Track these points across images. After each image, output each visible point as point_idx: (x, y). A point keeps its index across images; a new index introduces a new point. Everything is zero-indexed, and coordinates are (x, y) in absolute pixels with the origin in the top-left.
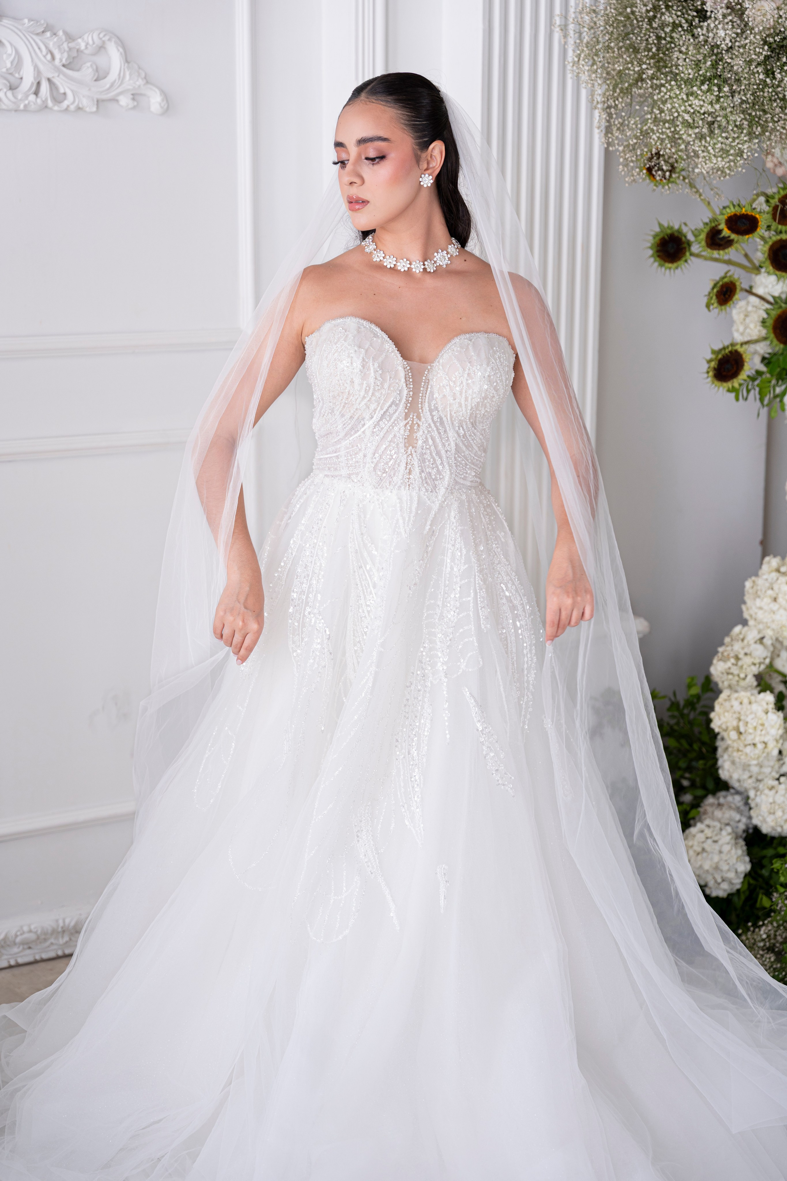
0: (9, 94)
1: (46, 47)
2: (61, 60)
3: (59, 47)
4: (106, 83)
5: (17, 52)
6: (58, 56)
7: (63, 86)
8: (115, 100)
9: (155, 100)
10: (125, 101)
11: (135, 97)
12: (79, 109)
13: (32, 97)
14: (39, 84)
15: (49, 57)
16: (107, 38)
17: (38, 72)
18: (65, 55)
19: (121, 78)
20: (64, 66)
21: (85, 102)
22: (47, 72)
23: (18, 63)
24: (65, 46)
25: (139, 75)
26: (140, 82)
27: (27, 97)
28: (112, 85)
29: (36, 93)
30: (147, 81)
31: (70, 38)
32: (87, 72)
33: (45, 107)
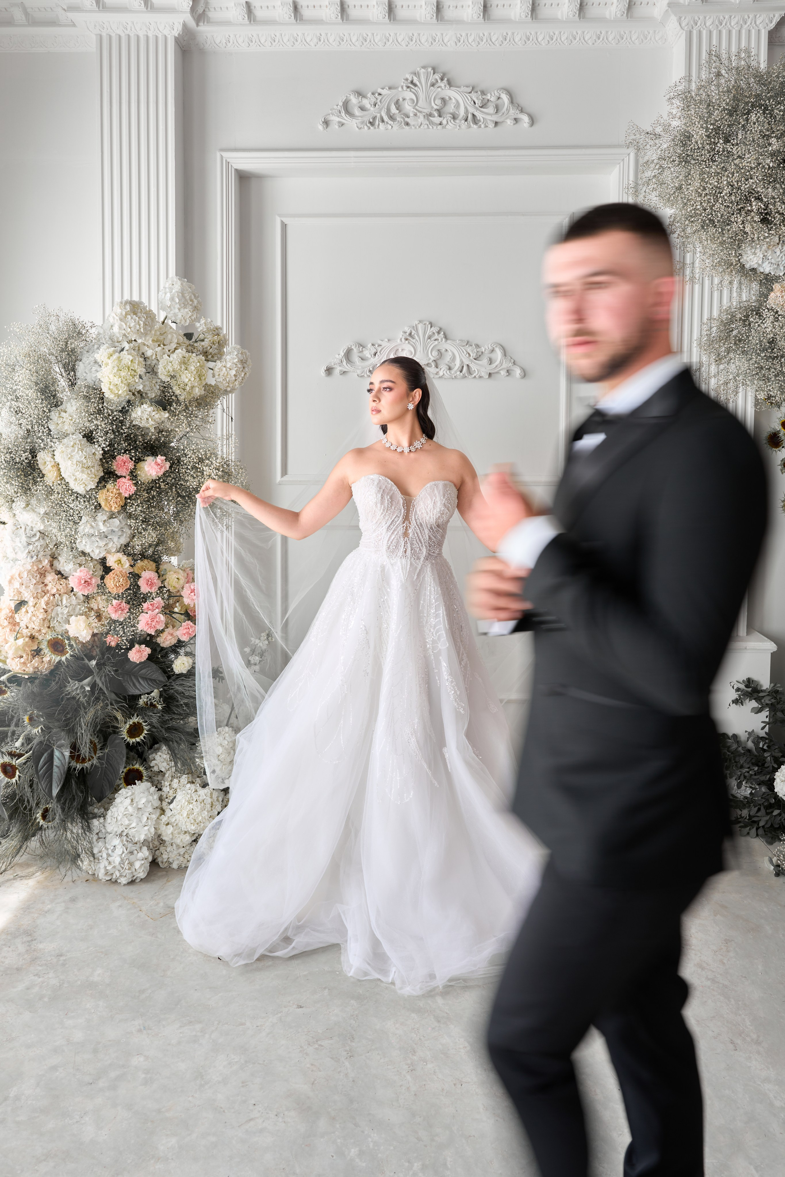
0: (448, 372)
1: (466, 351)
2: (473, 357)
3: (472, 351)
4: (494, 365)
5: (453, 354)
6: (471, 355)
7: (473, 367)
8: (498, 373)
9: (518, 372)
10: (503, 373)
11: (508, 371)
12: (480, 377)
13: (458, 373)
14: (463, 367)
15: (467, 355)
16: (494, 346)
17: (462, 362)
18: (475, 354)
19: (501, 363)
20: (475, 359)
21: (483, 374)
22: (466, 362)
23: (454, 358)
24: (475, 350)
25: (510, 361)
26: (510, 364)
27: (456, 372)
28: (497, 366)
29: (461, 372)
30: (514, 363)
31: (477, 346)
32: (485, 361)
33: (464, 377)
